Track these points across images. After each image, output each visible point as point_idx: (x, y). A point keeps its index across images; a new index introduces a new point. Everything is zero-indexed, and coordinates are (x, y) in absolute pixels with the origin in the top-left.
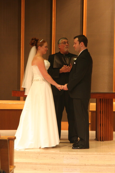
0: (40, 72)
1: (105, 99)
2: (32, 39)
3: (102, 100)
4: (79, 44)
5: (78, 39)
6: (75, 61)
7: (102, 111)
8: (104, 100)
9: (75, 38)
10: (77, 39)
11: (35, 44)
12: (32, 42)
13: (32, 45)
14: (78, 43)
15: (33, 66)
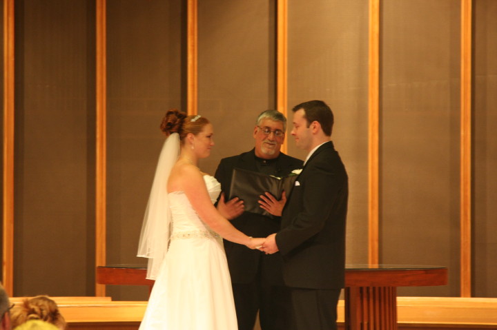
0: (194, 211)
1: (374, 288)
2: (169, 113)
3: (365, 291)
4: (308, 127)
5: (306, 111)
6: (298, 177)
7: (366, 323)
8: (371, 290)
9: (296, 109)
10: (302, 112)
11: (176, 127)
12: (167, 121)
13: (169, 129)
14: (304, 123)
15: (171, 194)
